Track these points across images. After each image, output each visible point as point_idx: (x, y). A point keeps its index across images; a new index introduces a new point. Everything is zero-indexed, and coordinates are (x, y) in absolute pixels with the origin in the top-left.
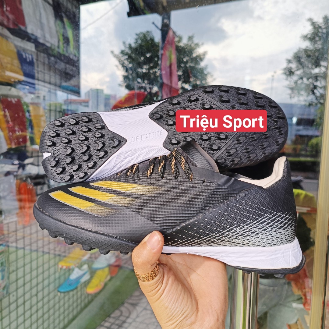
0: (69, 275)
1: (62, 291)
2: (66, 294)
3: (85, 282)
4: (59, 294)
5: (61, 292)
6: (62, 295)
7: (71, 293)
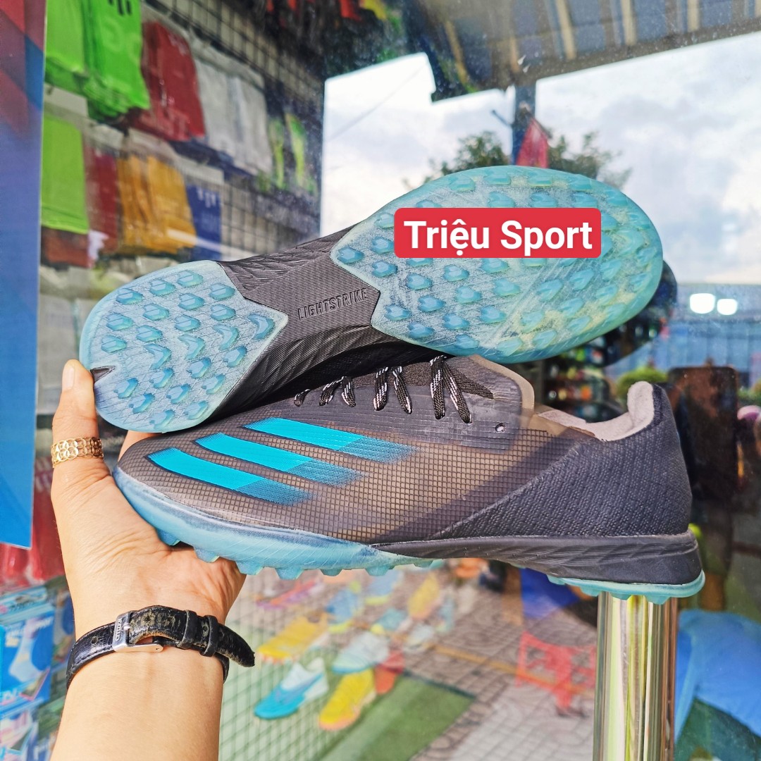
0: (282, 679)
1: (265, 715)
2: (273, 723)
3: (316, 700)
4: (257, 721)
5: (261, 718)
6: (265, 725)
7: (285, 724)
